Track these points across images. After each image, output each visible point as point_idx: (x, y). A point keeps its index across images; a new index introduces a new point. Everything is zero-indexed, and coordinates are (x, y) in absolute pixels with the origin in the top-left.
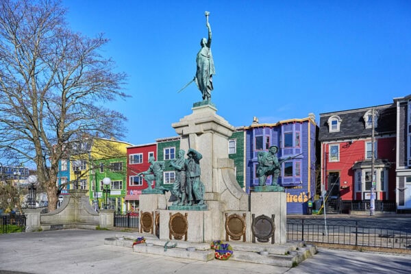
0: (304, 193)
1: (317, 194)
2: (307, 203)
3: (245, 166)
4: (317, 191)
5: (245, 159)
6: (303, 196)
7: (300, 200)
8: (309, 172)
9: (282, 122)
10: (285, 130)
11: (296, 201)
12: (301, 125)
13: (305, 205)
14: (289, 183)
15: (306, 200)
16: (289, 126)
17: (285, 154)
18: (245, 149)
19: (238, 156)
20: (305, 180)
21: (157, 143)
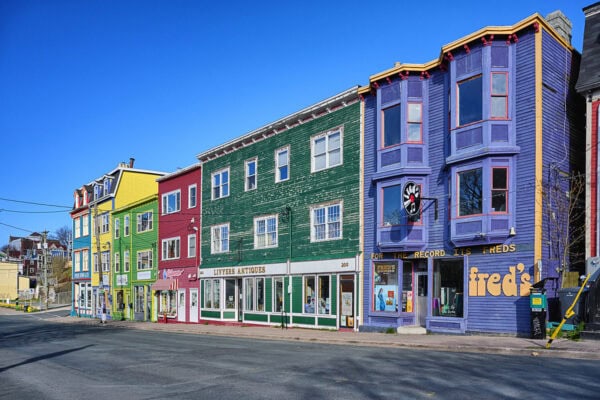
0: (521, 267)
1: (572, 268)
2: (527, 299)
3: (361, 196)
4: (571, 259)
5: (361, 178)
6: (518, 274)
7: (510, 290)
8: (538, 197)
9: (449, 47)
10: (460, 71)
11: (495, 291)
12: (511, 49)
13: (524, 303)
14: (471, 235)
15: (525, 289)
16: (472, 56)
17: (460, 146)
18: (362, 149)
19: (349, 171)
20: (525, 225)
21: (200, 164)
